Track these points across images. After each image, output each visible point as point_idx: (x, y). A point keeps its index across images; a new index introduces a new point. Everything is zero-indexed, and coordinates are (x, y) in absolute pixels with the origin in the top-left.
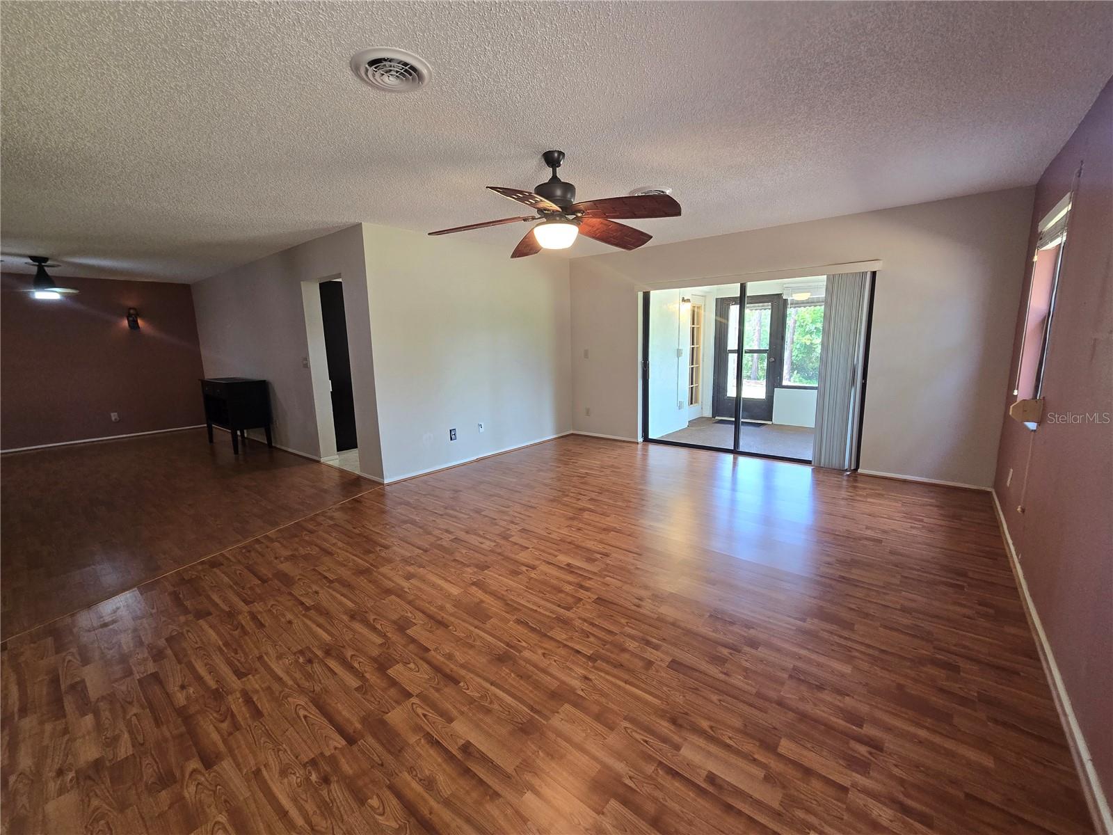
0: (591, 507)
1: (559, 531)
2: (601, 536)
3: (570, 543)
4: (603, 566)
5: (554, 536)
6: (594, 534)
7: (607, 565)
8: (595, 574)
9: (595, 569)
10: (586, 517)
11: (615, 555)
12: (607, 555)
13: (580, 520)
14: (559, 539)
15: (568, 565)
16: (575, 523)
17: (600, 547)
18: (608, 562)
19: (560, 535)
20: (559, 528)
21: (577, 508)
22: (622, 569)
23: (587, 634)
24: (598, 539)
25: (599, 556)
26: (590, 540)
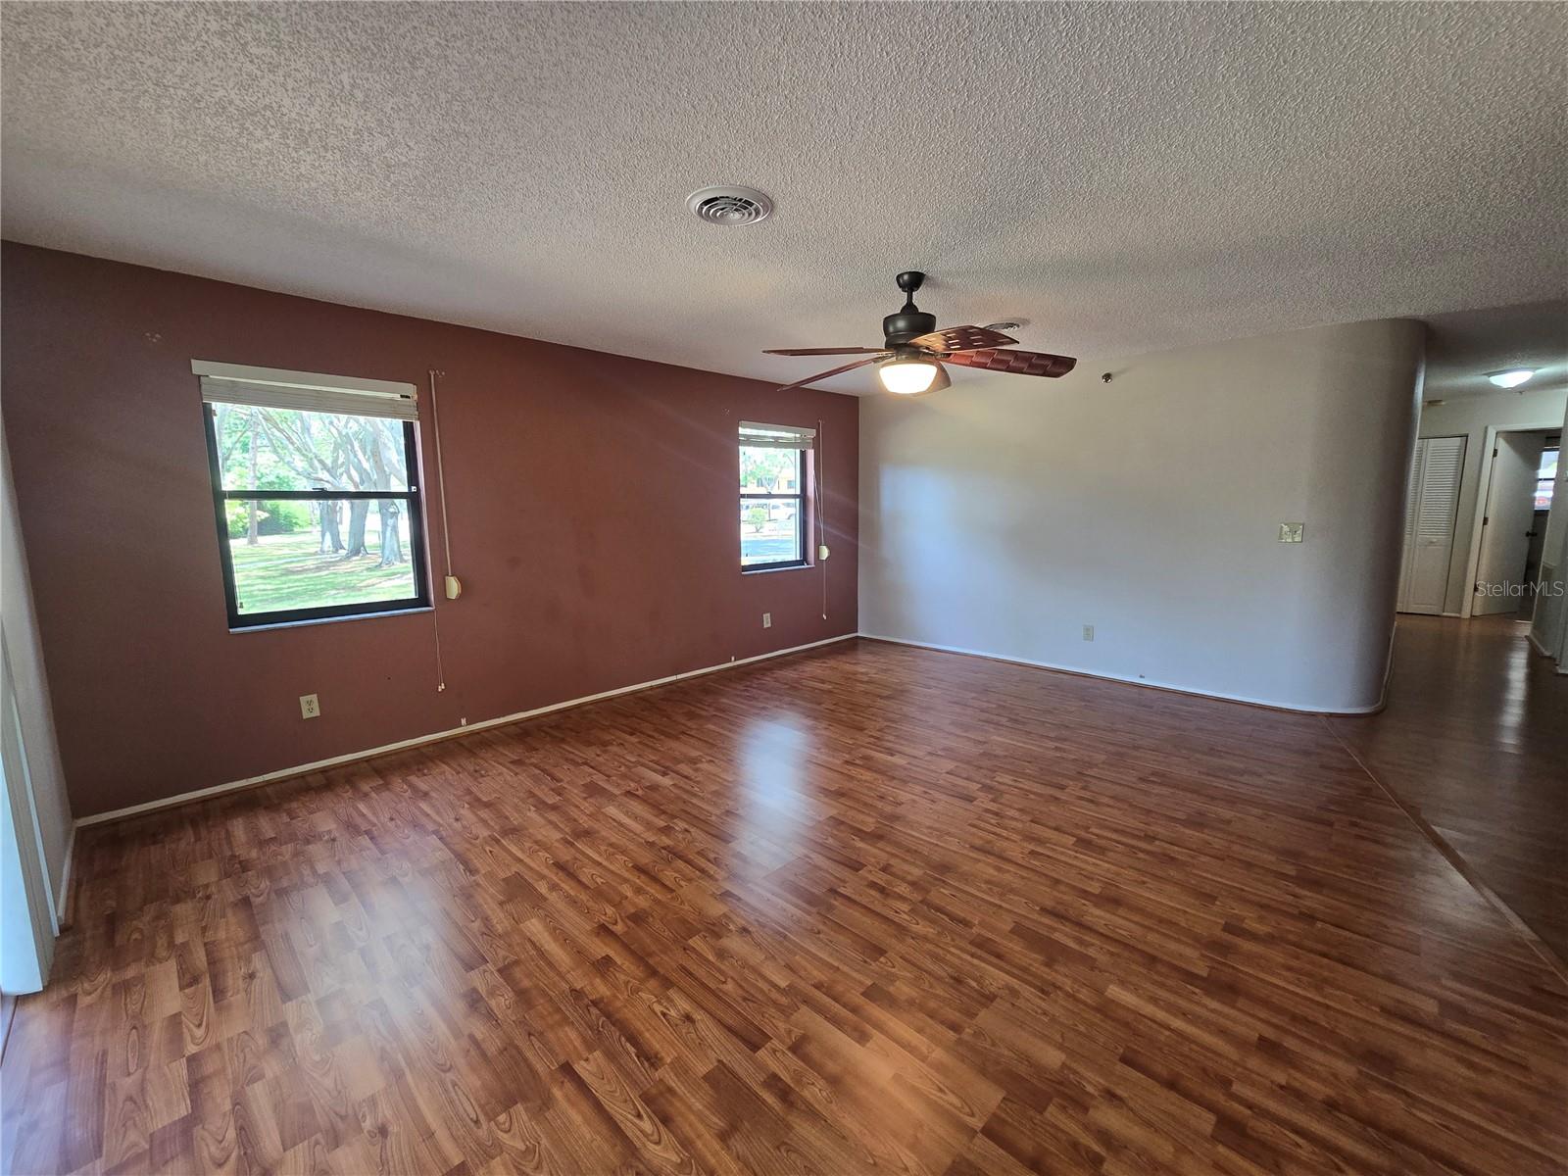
0: (860, 844)
1: (914, 797)
2: (851, 785)
3: (894, 778)
4: (853, 752)
5: (918, 789)
6: (860, 789)
7: (849, 753)
8: (863, 746)
9: (863, 749)
10: (871, 820)
11: (838, 762)
12: (847, 762)
13: (881, 815)
14: (910, 784)
15: (892, 755)
16: (888, 809)
17: (854, 771)
18: (847, 756)
19: (908, 789)
20: (914, 801)
21: (889, 842)
22: (835, 750)
23: (873, 715)
24: (855, 782)
25: (857, 762)
26: (866, 781)
